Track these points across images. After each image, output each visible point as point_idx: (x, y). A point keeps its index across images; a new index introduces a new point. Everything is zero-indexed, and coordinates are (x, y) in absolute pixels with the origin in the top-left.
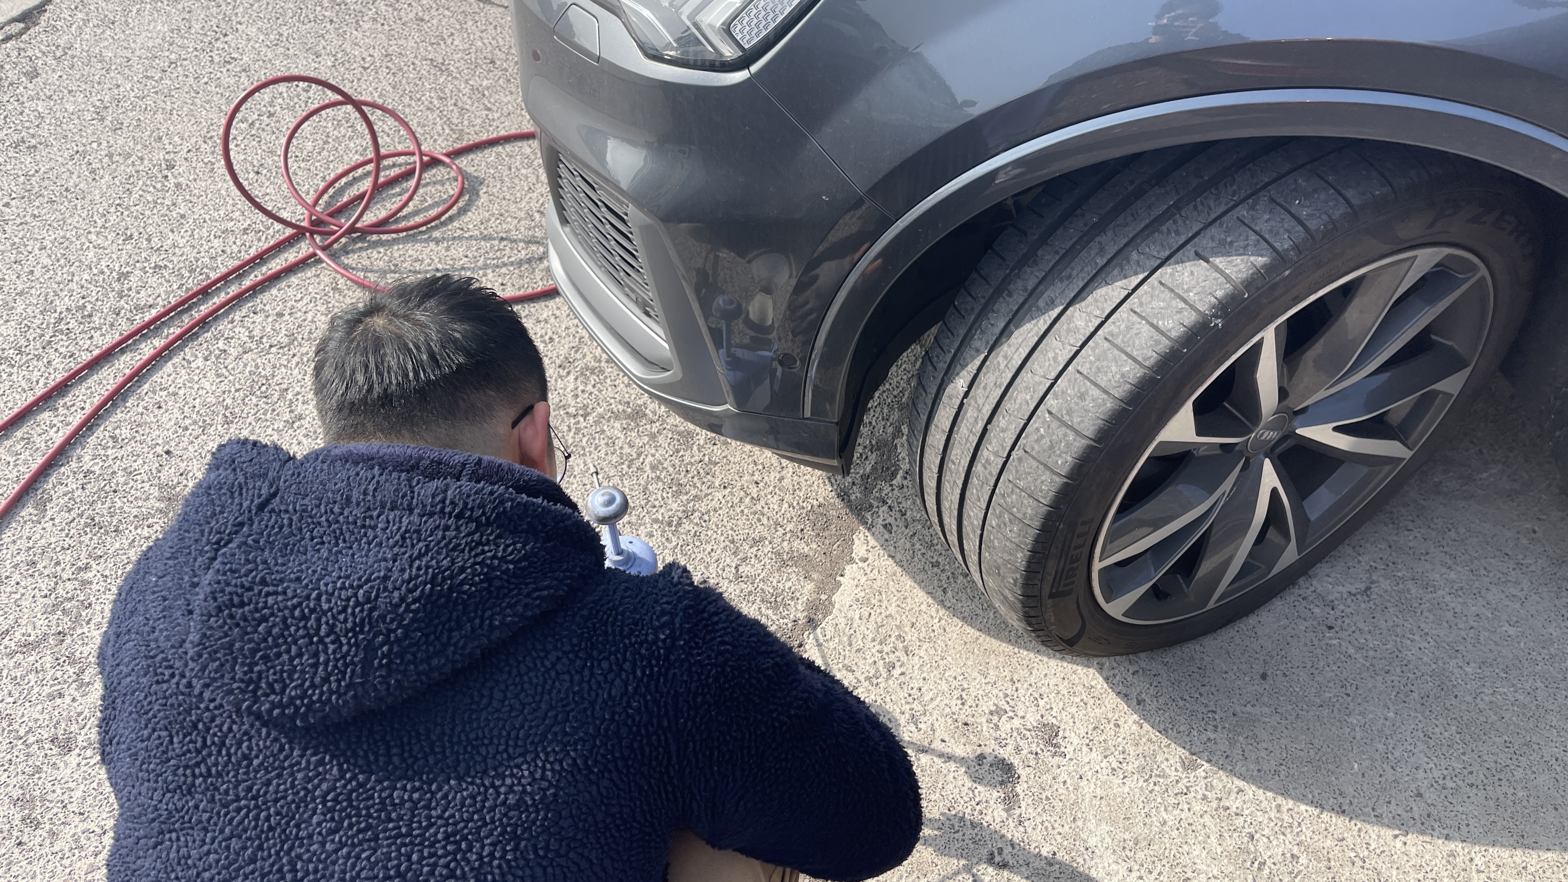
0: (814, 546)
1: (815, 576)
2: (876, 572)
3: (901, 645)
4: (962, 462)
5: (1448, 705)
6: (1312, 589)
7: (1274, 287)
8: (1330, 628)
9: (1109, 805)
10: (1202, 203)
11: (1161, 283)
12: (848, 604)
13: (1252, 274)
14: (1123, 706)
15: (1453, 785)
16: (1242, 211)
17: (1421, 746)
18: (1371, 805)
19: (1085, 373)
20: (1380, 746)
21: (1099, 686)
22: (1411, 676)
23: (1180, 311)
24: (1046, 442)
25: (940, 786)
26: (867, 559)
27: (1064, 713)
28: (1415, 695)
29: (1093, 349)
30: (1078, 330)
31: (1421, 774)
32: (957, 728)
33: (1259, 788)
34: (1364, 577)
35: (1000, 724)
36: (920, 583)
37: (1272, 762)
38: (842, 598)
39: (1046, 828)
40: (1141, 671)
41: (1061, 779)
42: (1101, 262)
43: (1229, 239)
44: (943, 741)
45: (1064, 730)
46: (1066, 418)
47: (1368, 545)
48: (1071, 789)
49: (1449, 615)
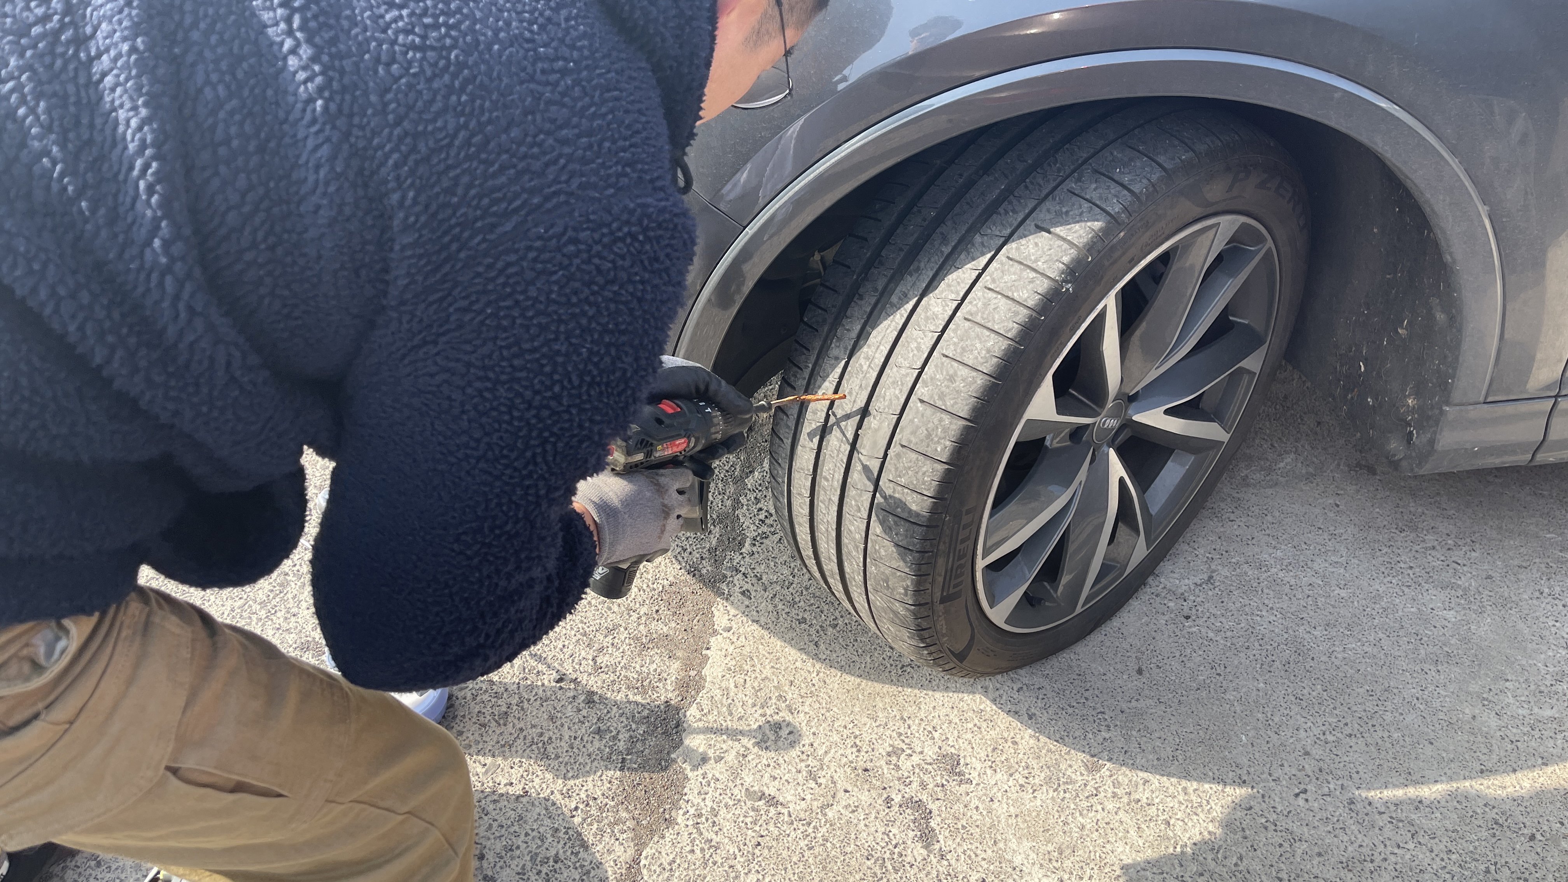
0: (673, 625)
1: (680, 654)
2: (742, 639)
3: (784, 705)
4: (836, 476)
5: (1308, 667)
6: (1162, 586)
7: (1113, 249)
8: (1187, 618)
9: (1025, 821)
10: (1032, 183)
11: (1008, 258)
12: (720, 675)
13: (1092, 237)
14: (1016, 724)
15: (1334, 738)
16: (1071, 184)
17: (1295, 709)
18: (1267, 771)
19: (951, 355)
20: (1260, 715)
21: (988, 709)
22: (1269, 647)
23: (1032, 281)
24: (922, 432)
25: (853, 836)
26: (731, 628)
27: (960, 741)
28: (1277, 663)
29: (955, 331)
30: (937, 316)
31: (1302, 734)
32: (858, 775)
33: (1163, 775)
34: (1204, 567)
35: (900, 763)
36: (790, 642)
37: (1168, 749)
38: (713, 671)
39: (969, 857)
40: (1025, 688)
41: (972, 806)
42: (947, 250)
43: (1064, 210)
44: (846, 791)
45: (965, 757)
46: (939, 403)
47: (1200, 539)
48: (985, 813)
49: (1287, 589)
